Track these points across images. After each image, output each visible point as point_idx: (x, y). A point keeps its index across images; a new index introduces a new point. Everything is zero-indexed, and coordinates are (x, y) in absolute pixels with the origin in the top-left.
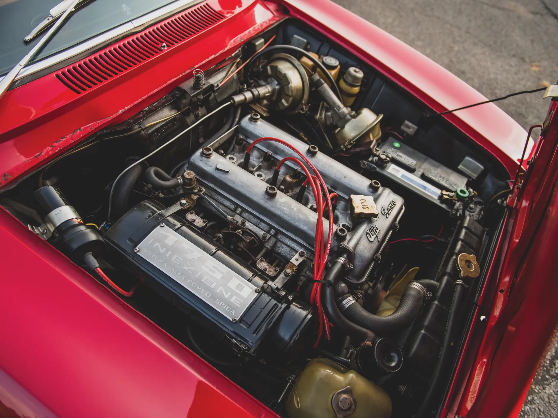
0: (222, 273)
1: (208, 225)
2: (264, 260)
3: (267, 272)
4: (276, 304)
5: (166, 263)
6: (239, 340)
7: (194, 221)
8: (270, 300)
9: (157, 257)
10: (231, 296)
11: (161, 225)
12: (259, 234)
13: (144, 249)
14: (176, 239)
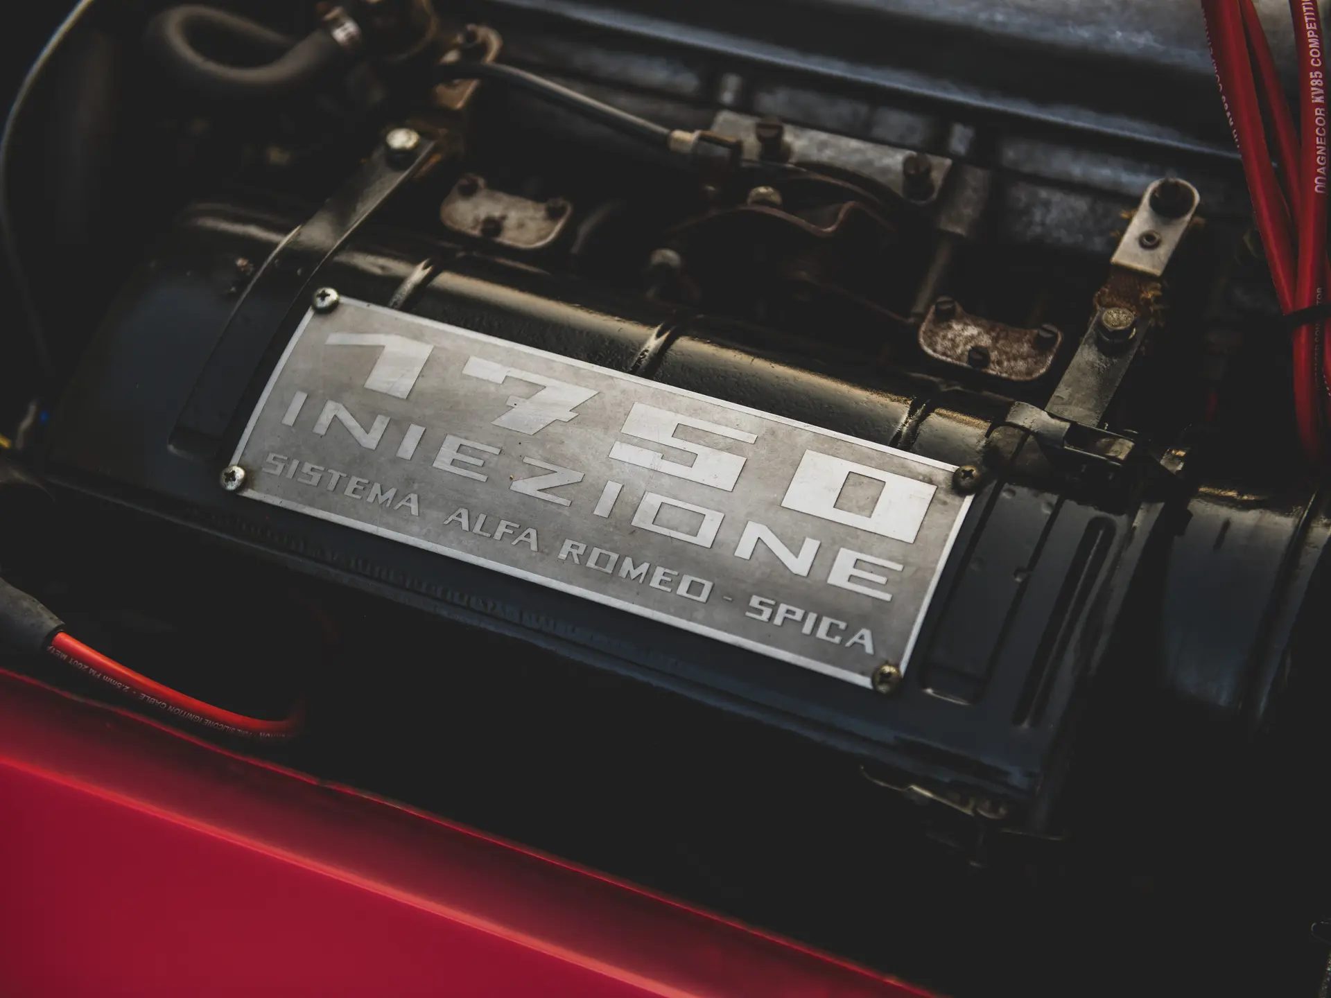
0: (733, 447)
1: (584, 229)
2: (959, 309)
3: (993, 370)
4: (1094, 524)
5: (414, 497)
6: (947, 780)
7: (493, 226)
8: (1056, 509)
9: (354, 479)
10: (825, 558)
11: (321, 304)
12: (886, 170)
13: (270, 458)
14: (423, 351)
